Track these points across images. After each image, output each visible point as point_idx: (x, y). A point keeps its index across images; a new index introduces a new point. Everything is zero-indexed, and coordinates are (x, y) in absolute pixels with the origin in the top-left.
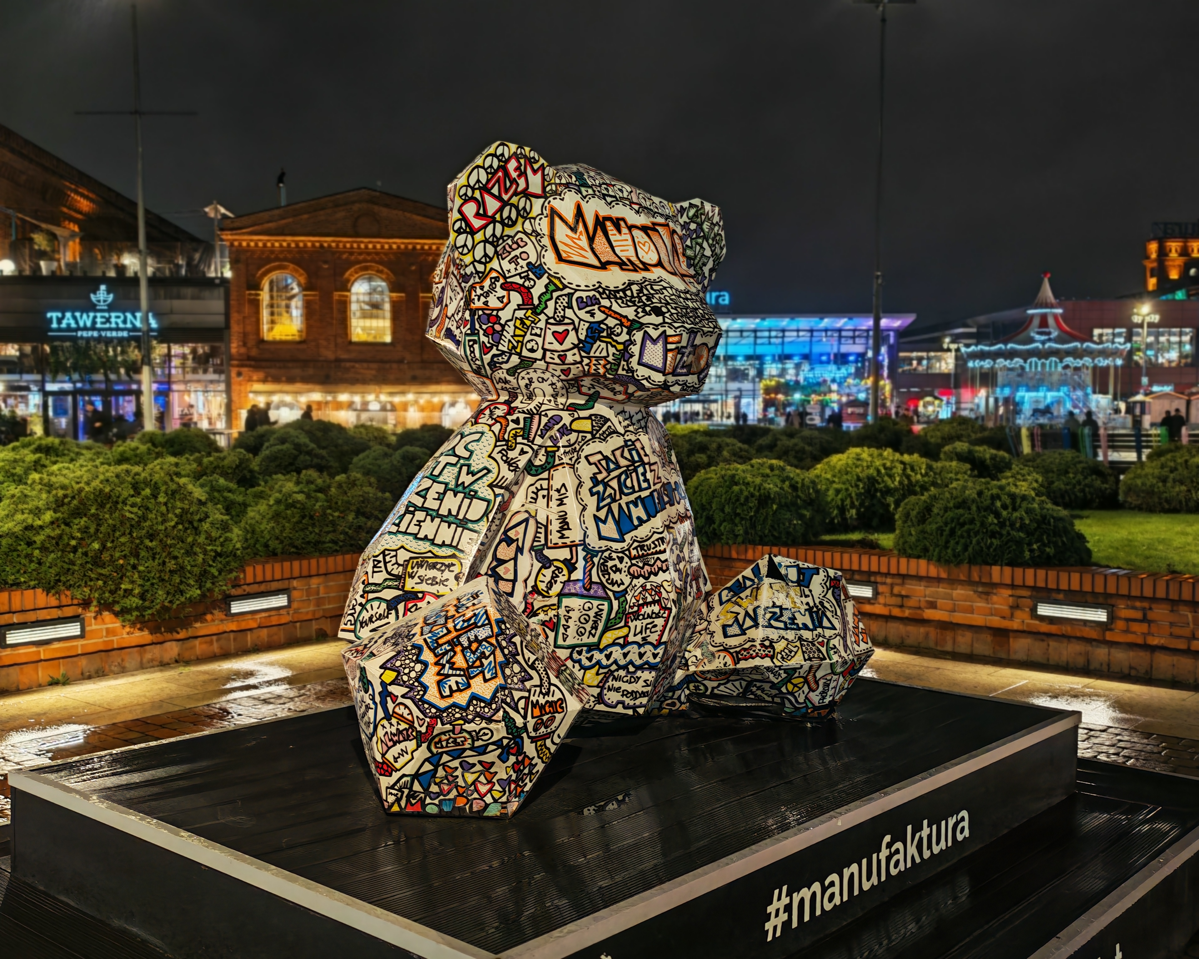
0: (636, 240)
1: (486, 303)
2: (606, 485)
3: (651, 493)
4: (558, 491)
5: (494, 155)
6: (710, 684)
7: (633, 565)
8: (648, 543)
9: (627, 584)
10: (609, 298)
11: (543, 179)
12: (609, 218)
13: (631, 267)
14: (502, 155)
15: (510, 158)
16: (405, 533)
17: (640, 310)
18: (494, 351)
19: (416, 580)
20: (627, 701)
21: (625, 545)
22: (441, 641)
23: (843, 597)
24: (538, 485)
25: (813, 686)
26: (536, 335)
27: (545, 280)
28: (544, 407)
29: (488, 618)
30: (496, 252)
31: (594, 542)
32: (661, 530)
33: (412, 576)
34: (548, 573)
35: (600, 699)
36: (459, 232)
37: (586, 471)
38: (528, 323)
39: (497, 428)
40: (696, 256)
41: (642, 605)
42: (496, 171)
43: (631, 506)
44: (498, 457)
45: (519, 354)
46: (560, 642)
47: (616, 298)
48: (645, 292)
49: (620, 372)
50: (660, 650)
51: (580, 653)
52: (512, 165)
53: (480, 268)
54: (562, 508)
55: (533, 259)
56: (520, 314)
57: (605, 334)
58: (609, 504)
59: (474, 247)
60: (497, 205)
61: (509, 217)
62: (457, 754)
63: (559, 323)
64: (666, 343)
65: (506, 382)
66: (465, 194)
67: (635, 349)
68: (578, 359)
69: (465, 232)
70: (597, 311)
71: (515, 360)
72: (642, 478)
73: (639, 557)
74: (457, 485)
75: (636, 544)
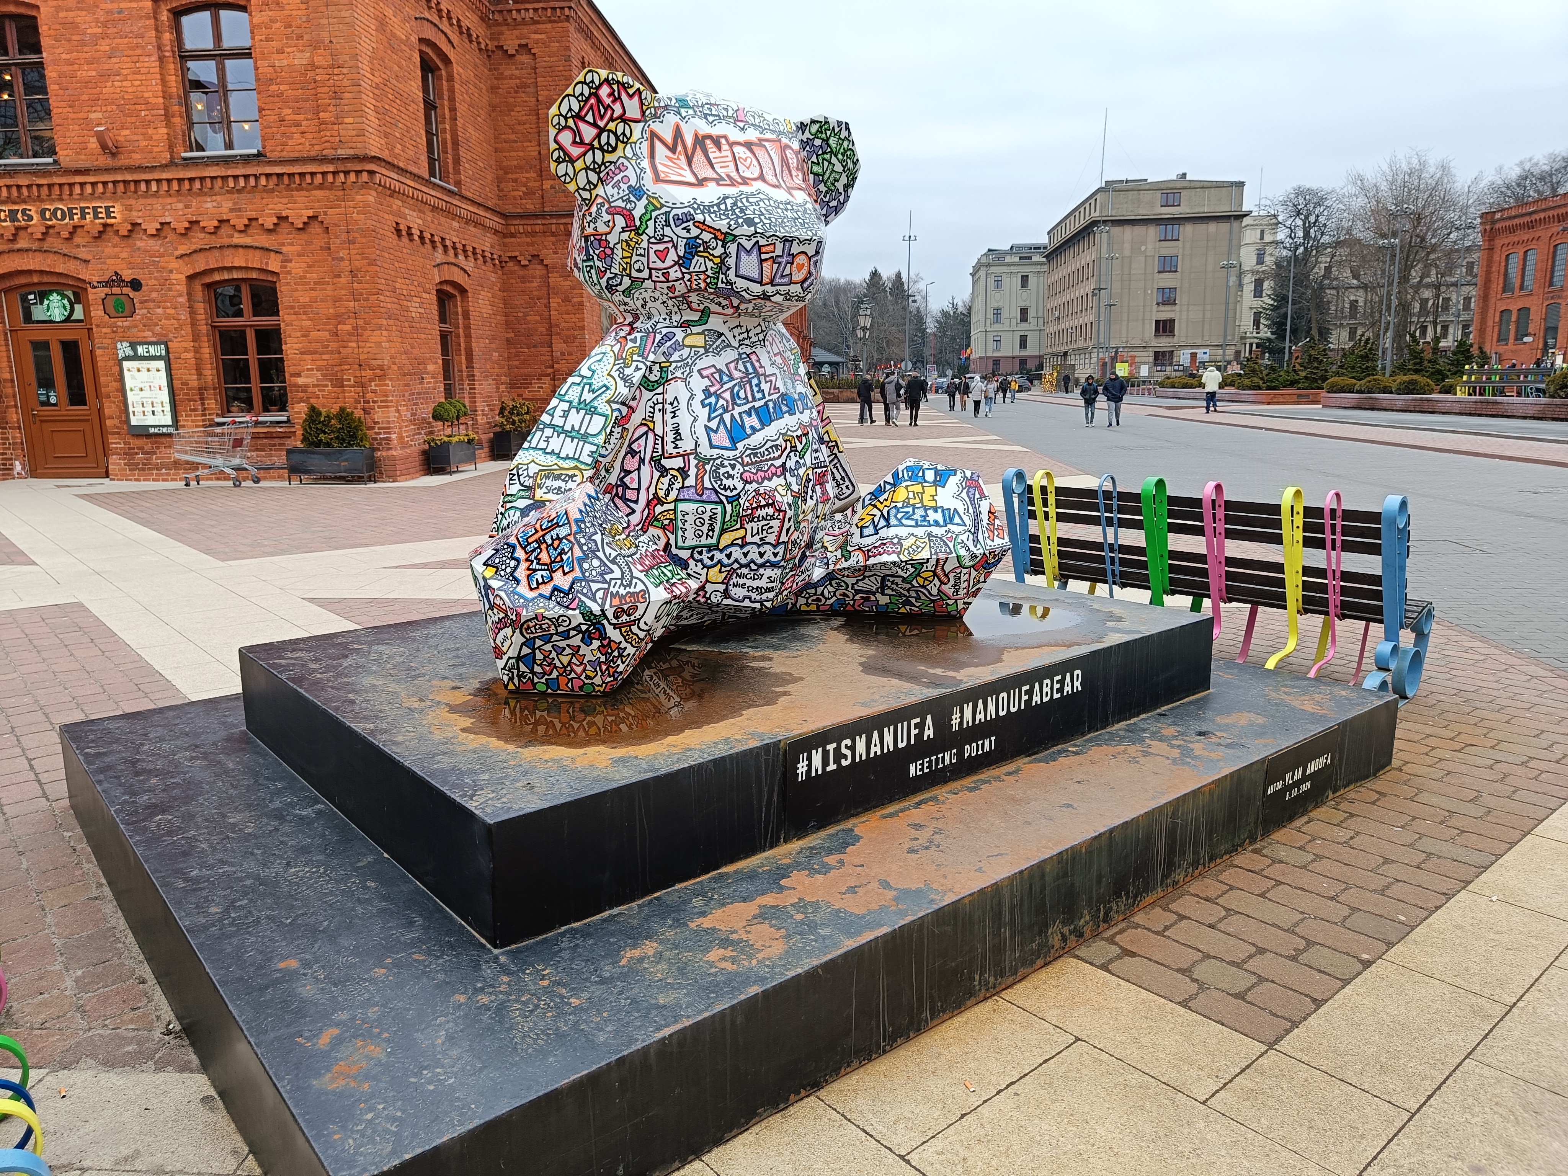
0: (737, 156)
1: (595, 229)
2: (718, 397)
3: (766, 404)
4: (672, 404)
5: (584, 83)
6: (850, 581)
7: (745, 471)
8: (761, 450)
9: (739, 489)
10: (703, 213)
11: (642, 104)
12: (709, 137)
13: (728, 182)
14: (592, 82)
15: (601, 85)
16: (536, 448)
17: (732, 223)
18: (608, 275)
19: (544, 490)
20: (754, 596)
21: (737, 452)
22: (530, 540)
23: (977, 496)
24: (654, 399)
25: (945, 580)
26: (640, 255)
27: (644, 201)
28: (659, 325)
29: (567, 518)
30: (599, 178)
31: (705, 451)
32: (775, 438)
33: (540, 487)
34: (665, 480)
35: (726, 594)
36: (558, 161)
37: (698, 384)
38: (632, 244)
39: (616, 348)
40: (824, 173)
41: (756, 508)
42: (588, 99)
43: (744, 416)
44: (615, 374)
45: (629, 275)
46: (680, 543)
47: (710, 212)
48: (739, 204)
49: (720, 285)
50: (780, 549)
51: (700, 553)
52: (604, 91)
53: (586, 195)
54: (675, 420)
55: (633, 182)
56: (625, 236)
57: (701, 249)
58: (721, 415)
59: (576, 175)
60: (594, 132)
61: (608, 143)
62: (547, 639)
63: (660, 242)
64: (760, 253)
65: (625, 304)
66: (559, 123)
67: (731, 262)
68: (680, 276)
69: (564, 161)
70: (692, 227)
71: (627, 281)
72: (756, 389)
73: (752, 464)
74: (580, 403)
75: (749, 452)
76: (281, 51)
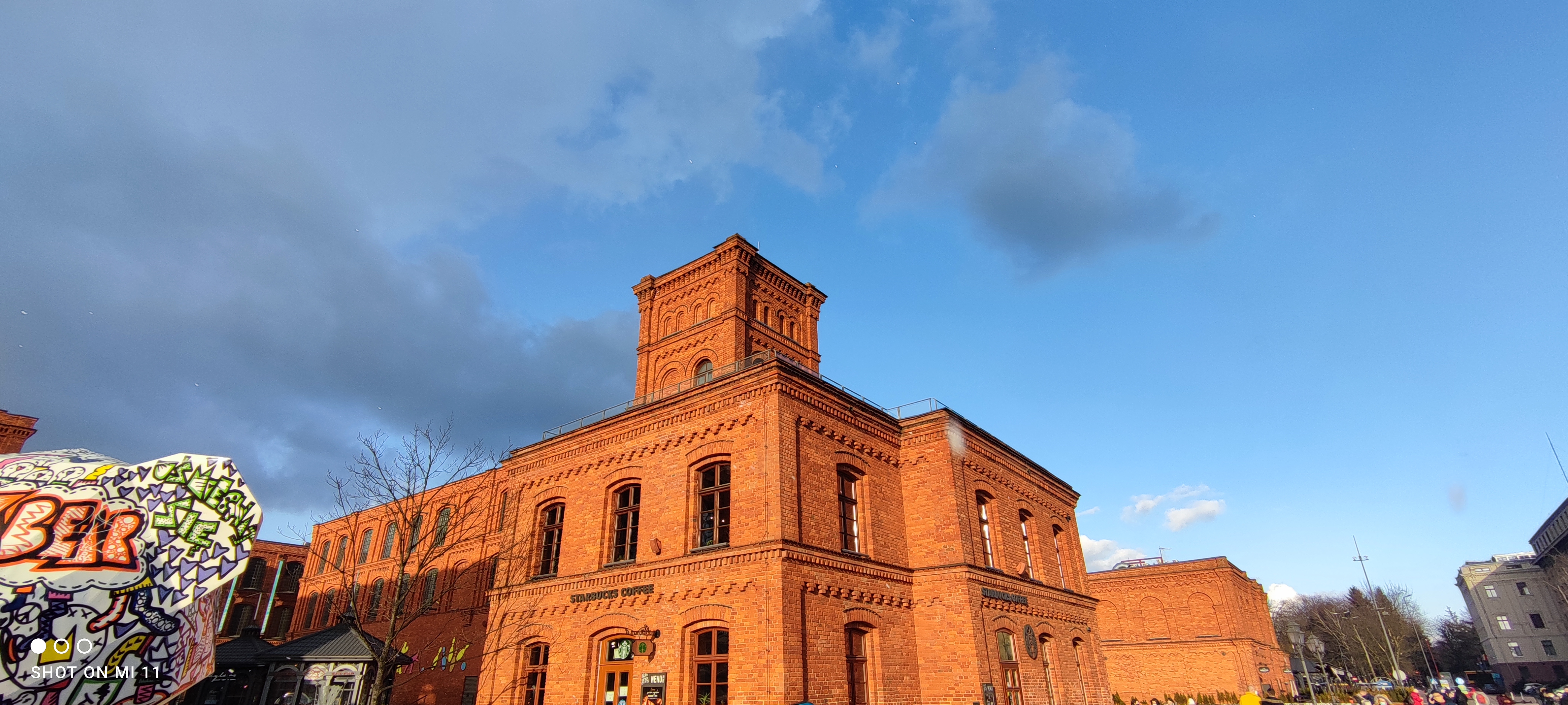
76: (742, 483)
